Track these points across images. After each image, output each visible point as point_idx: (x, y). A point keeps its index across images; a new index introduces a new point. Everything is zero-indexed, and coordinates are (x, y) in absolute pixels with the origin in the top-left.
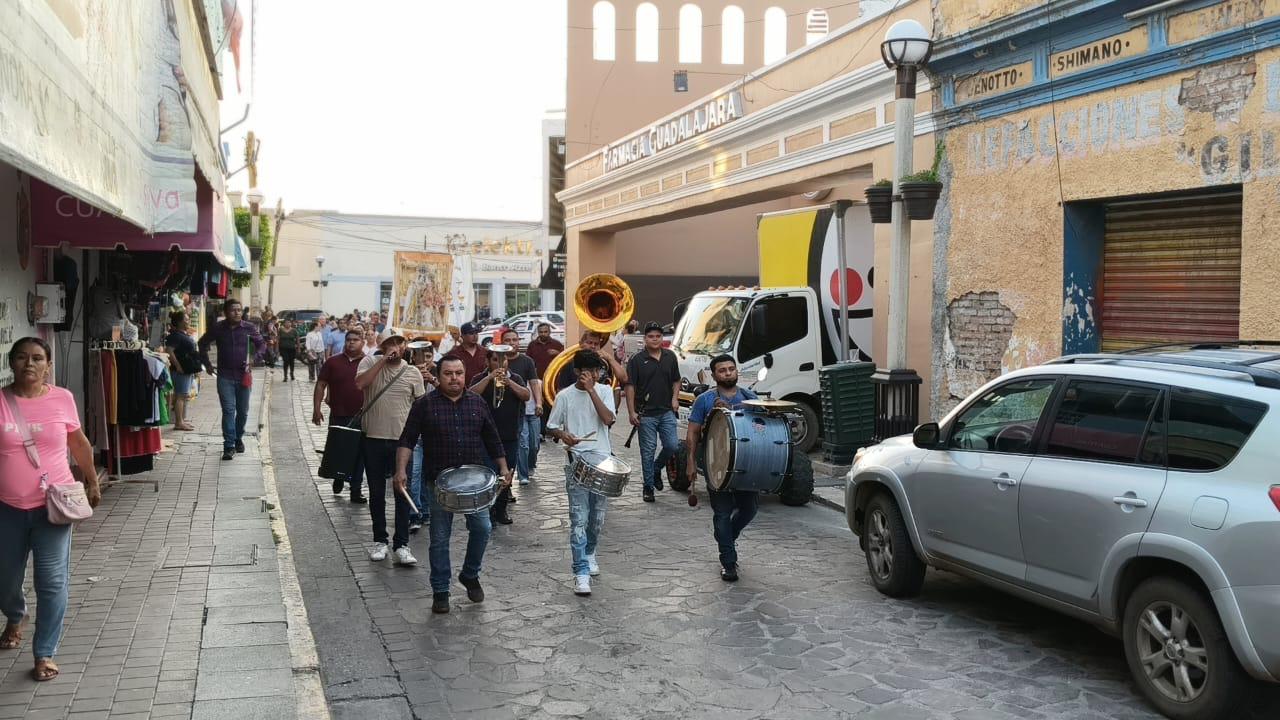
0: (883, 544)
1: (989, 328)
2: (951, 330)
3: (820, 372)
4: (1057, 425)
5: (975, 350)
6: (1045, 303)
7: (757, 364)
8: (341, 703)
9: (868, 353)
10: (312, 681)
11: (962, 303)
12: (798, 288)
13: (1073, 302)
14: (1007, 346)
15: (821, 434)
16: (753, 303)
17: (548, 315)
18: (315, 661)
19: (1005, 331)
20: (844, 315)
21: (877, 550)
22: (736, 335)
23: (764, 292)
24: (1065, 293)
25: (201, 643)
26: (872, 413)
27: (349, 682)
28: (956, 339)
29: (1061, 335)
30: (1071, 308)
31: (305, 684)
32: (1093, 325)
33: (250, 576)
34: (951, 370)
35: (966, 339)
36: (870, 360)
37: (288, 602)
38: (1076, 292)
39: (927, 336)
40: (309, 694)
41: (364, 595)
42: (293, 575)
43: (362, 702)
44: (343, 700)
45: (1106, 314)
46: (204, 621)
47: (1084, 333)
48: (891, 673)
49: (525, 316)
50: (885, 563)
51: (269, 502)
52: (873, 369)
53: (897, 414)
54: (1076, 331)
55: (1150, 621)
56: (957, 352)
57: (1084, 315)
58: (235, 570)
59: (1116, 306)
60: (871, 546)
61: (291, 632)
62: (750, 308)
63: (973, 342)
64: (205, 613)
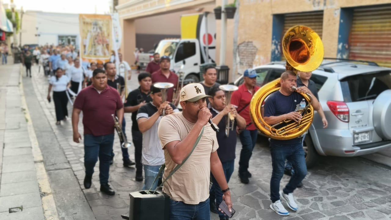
1: (250, 53)
2: (239, 53)
3: (200, 66)
5: (245, 59)
6: (266, 45)
7: (180, 63)
8: (51, 171)
9: (214, 60)
10: (41, 165)
11: (242, 45)
12: (193, 39)
13: (274, 45)
14: (255, 58)
16: (179, 44)
18: (41, 158)
19: (254, 54)
20: (207, 48)
22: (174, 54)
23: (183, 40)
24: (272, 42)
25: (3, 155)
27: (53, 164)
28: (240, 56)
29: (270, 55)
30: (274, 47)
31: (39, 166)
32: (280, 52)
33: (18, 132)
34: (238, 66)
35: (243, 56)
36: (215, 62)
37: (32, 140)
38: (275, 42)
39: (232, 55)
40: (40, 169)
42: (33, 131)
43: (58, 171)
46: (4, 147)
47: (278, 55)
51: (24, 108)
52: (216, 65)
53: (222, 79)
54: (275, 54)
56: (240, 60)
57: (277, 49)
58: (13, 130)
61: (33, 150)
62: (178, 46)
63: (245, 57)
64: (4, 144)
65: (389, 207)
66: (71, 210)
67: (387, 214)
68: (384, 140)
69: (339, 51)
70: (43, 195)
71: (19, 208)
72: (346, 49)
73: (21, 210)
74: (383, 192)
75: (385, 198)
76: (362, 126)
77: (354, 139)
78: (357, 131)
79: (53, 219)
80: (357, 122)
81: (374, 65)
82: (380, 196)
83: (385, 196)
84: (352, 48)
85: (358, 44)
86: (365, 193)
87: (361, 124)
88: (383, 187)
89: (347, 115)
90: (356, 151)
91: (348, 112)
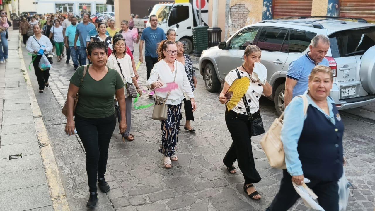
0: (209, 78)
1: (242, 15)
2: (231, 16)
3: (193, 29)
4: (259, 42)
5: (237, 22)
6: (258, 7)
7: (174, 27)
8: (50, 126)
9: (207, 23)
10: (40, 119)
11: (234, 7)
12: (186, 3)
13: (266, 7)
14: (247, 20)
15: (193, 48)
16: (173, 8)
17: (110, 13)
18: (40, 114)
19: (246, 16)
20: (200, 12)
21: (208, 80)
22: (167, 18)
23: (176, 4)
24: (264, 4)
25: (3, 109)
26: (207, 41)
27: (52, 120)
28: (232, 18)
29: (262, 17)
30: (265, 9)
31: (37, 120)
32: (271, 14)
33: (18, 90)
34: (231, 28)
35: (235, 18)
36: (207, 25)
37: (31, 98)
38: (267, 4)
39: (224, 17)
40: (39, 123)
41: (55, 96)
42: (32, 90)
43: (56, 125)
44: (50, 125)
45: (275, 10)
46: (4, 103)
47: (269, 16)
48: (211, 112)
49: (102, 14)
50: (210, 83)
51: (23, 69)
52: (208, 28)
53: (215, 41)
54: (266, 16)
55: (281, 95)
56: (232, 22)
57: (269, 11)
58: (13, 88)
59: (278, 8)
60: (206, 79)
61: (32, 106)
62: (172, 9)
63: (237, 20)
64: (4, 101)
65: (372, 156)
66: (69, 160)
67: (370, 162)
68: (370, 94)
69: (329, 11)
70: (41, 145)
71: (19, 155)
72: (336, 9)
73: (20, 157)
74: (367, 143)
75: (368, 149)
76: (350, 80)
77: (341, 93)
78: (344, 85)
79: (51, 166)
80: (344, 77)
81: (363, 22)
82: (364, 147)
83: (368, 147)
84: (342, 8)
85: (348, 4)
86: (350, 144)
87: (348, 78)
88: (367, 139)
89: (334, 70)
90: (342, 105)
91: (336, 67)
